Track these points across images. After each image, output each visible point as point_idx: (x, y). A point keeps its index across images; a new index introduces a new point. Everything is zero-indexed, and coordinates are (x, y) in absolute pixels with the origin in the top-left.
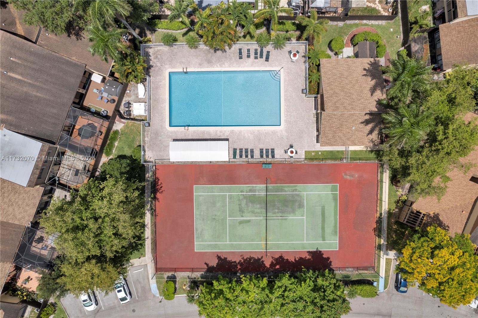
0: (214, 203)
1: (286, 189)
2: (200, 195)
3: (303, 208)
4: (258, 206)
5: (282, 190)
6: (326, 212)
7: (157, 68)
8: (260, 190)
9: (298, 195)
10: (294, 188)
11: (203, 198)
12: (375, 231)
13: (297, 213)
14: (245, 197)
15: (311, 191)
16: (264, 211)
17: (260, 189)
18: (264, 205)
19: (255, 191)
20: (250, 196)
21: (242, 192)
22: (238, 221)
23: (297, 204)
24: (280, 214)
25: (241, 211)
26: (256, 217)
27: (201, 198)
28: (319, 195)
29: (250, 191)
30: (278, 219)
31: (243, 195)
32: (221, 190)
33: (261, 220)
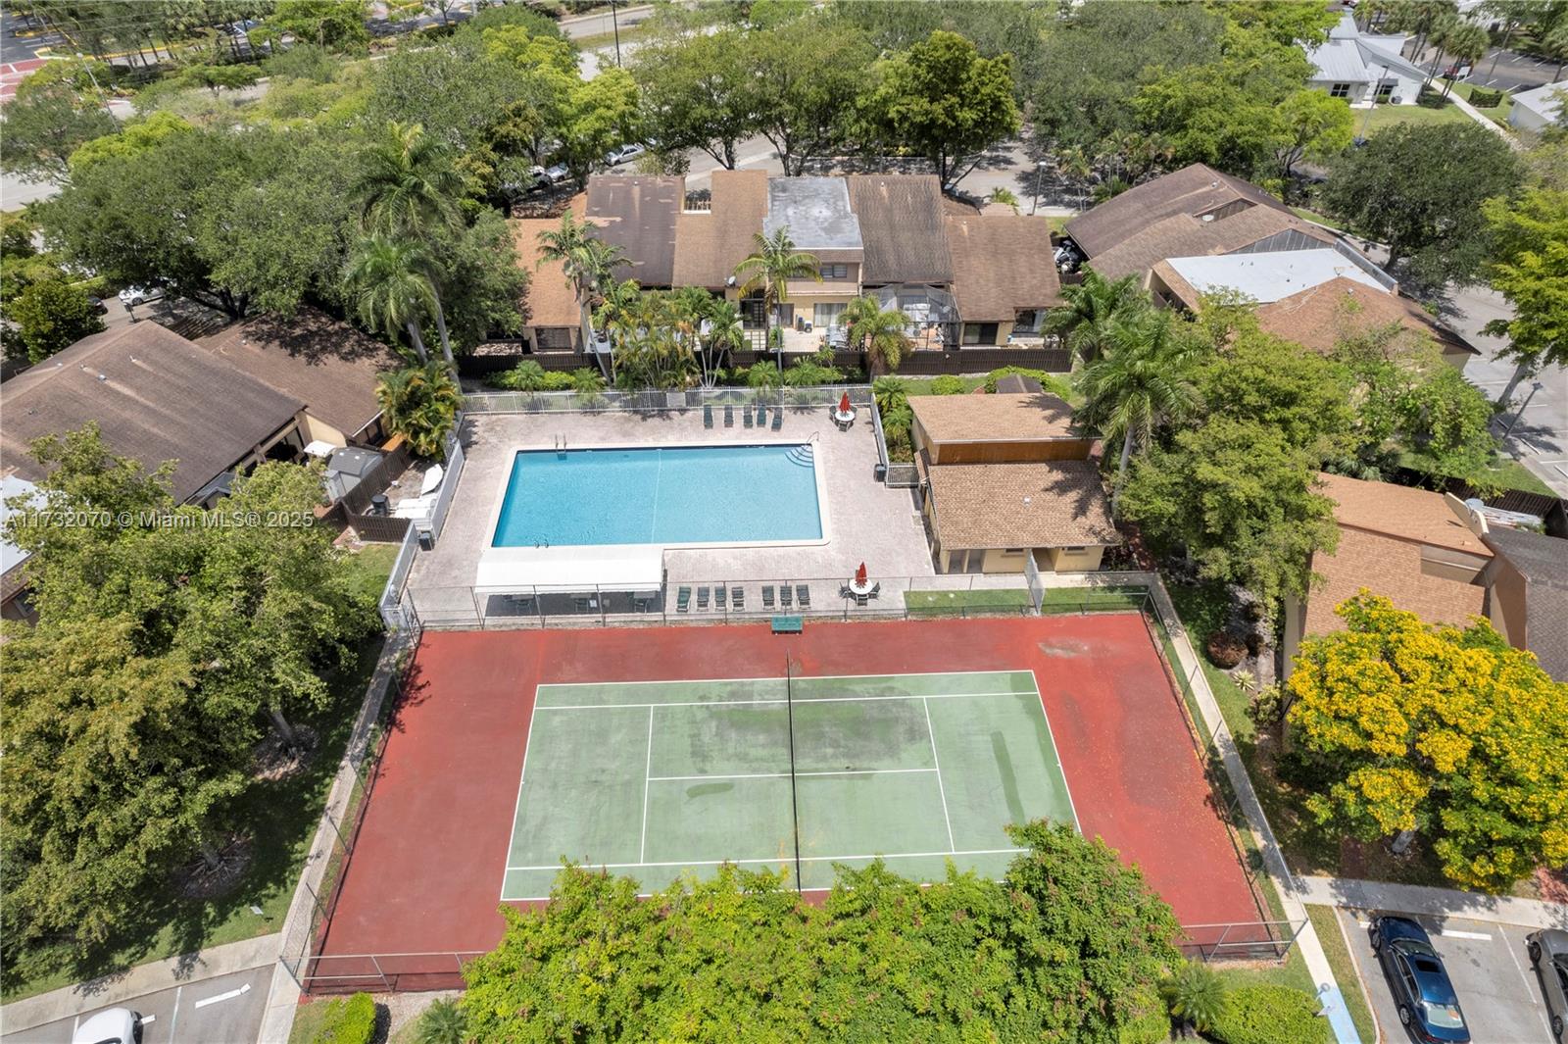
0: (602, 735)
1: (858, 688)
2: (555, 713)
3: (924, 741)
4: (762, 738)
5: (844, 692)
6: (1010, 749)
7: (489, 446)
8: (767, 693)
9: (902, 704)
10: (884, 685)
11: (565, 718)
12: (1214, 806)
13: (904, 755)
14: (714, 714)
15: (946, 690)
16: (785, 752)
17: (766, 691)
18: (782, 736)
19: (750, 696)
20: (731, 711)
21: (702, 698)
22: (686, 788)
23: (901, 729)
24: (845, 763)
25: (699, 754)
26: (754, 771)
27: (557, 720)
28: (975, 703)
29: (733, 695)
30: (839, 777)
31: (708, 707)
32: (631, 695)
33: (772, 783)
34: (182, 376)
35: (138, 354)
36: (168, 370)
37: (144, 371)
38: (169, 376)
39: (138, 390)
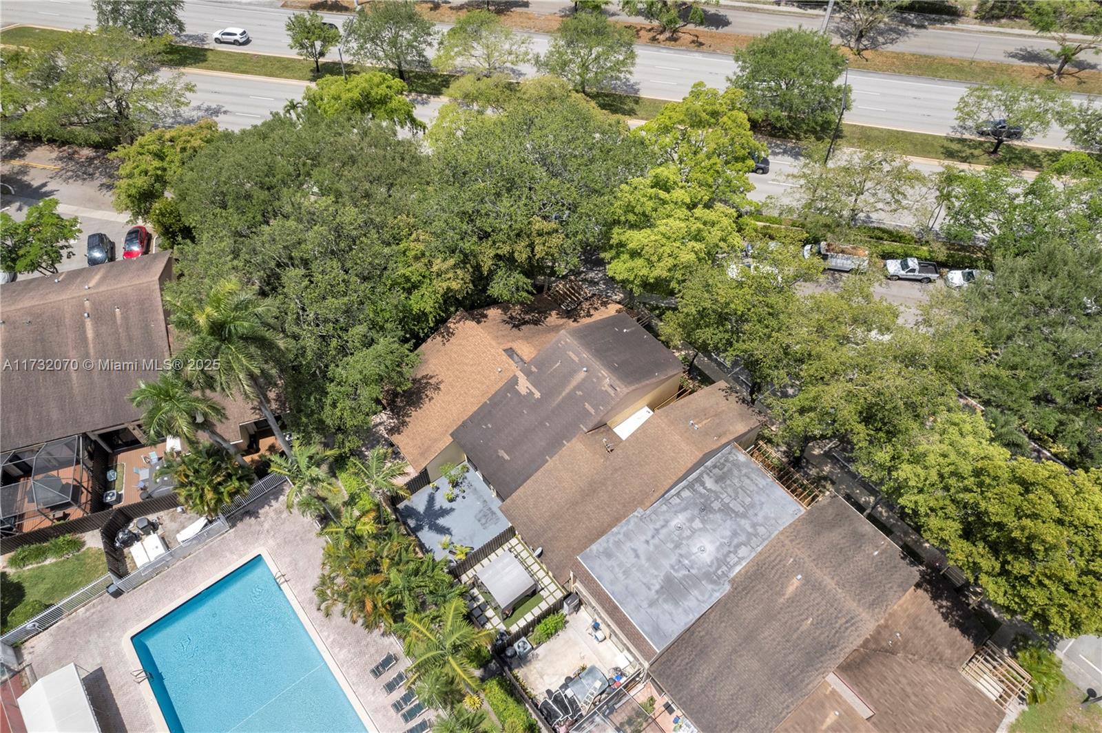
7: (258, 528)
34: (130, 339)
35: (124, 306)
36: (128, 328)
37: (115, 322)
38: (123, 335)
39: (97, 335)
